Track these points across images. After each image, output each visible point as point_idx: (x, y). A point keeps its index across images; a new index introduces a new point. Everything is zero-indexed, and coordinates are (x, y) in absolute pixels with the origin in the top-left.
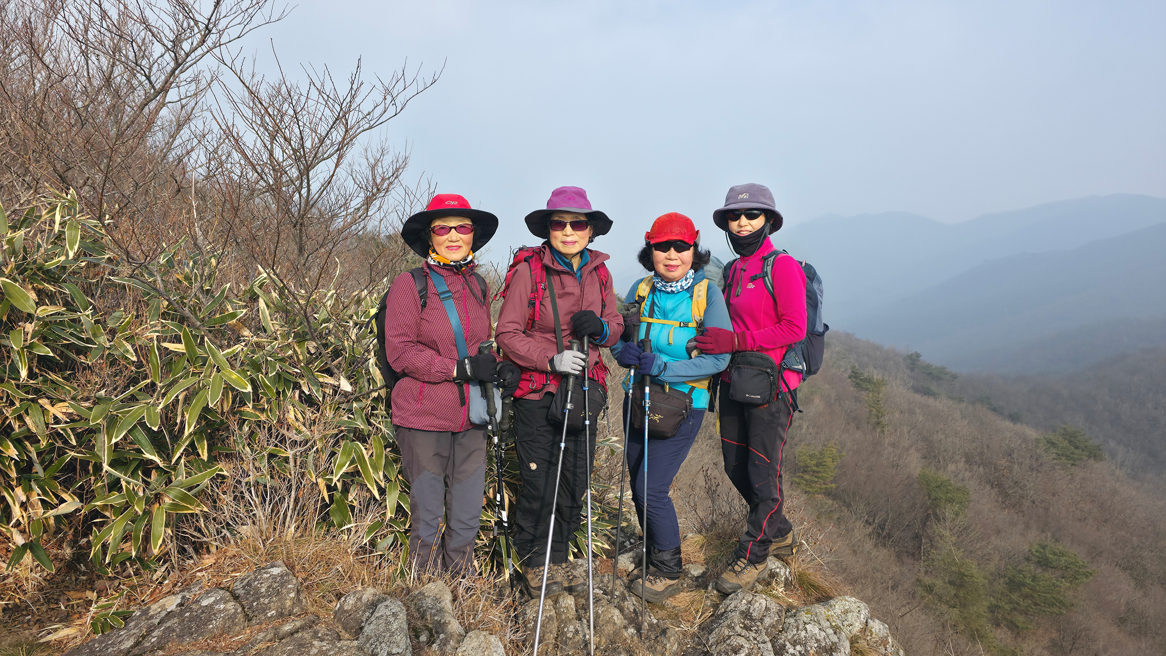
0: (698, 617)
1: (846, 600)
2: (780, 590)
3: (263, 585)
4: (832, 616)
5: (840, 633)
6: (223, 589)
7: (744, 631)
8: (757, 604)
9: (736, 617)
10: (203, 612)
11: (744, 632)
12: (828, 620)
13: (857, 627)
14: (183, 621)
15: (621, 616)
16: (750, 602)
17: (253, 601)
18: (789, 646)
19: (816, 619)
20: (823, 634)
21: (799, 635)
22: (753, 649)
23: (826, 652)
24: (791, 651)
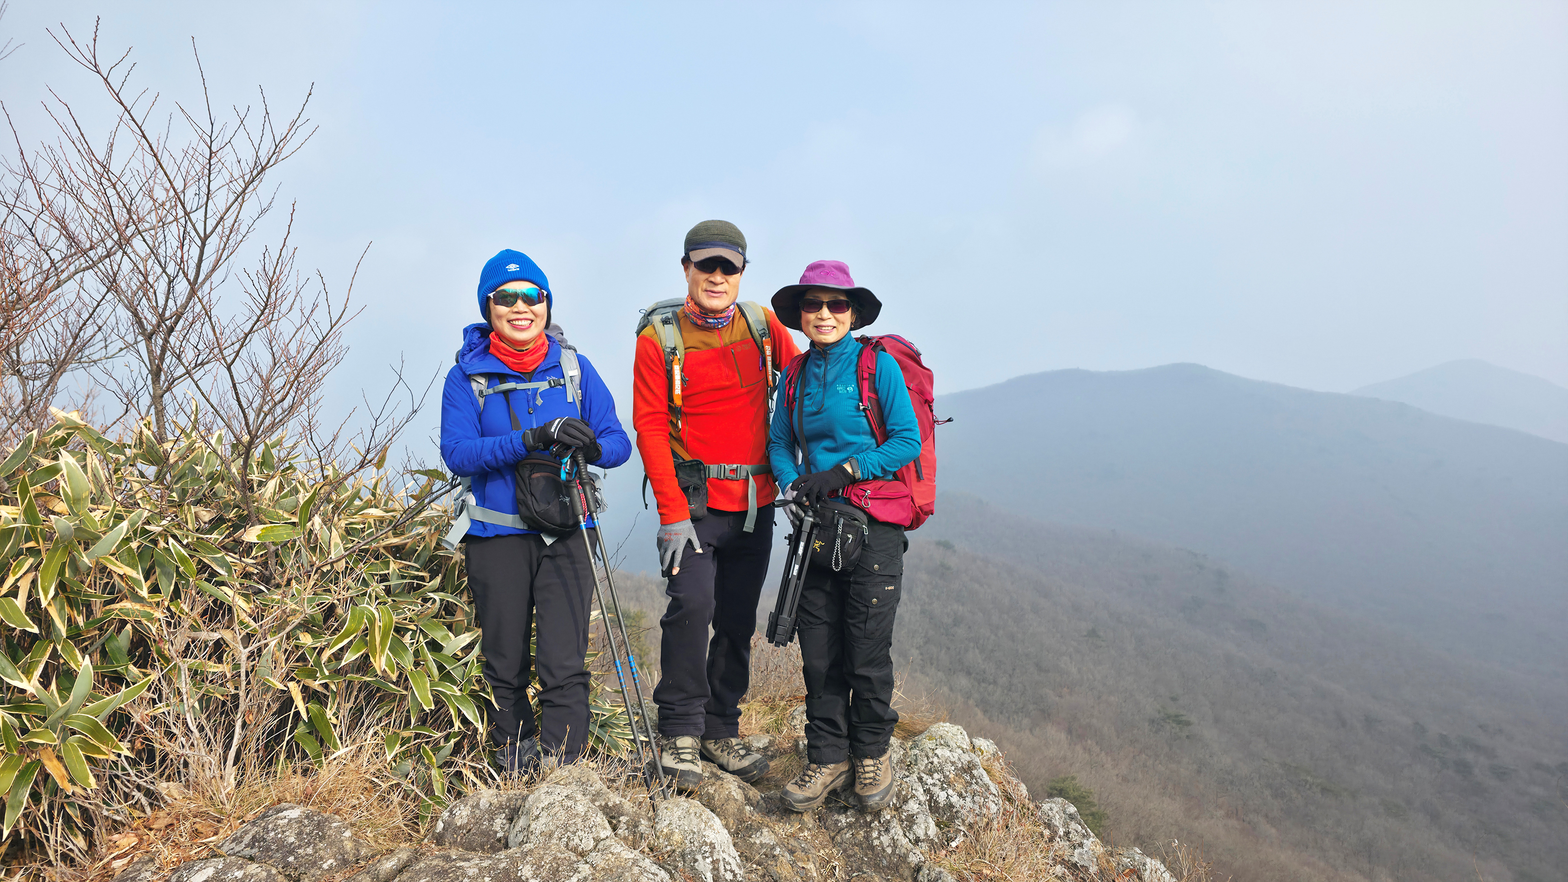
18: (925, 777)
19: (942, 743)
20: (956, 755)
21: (932, 763)
22: (901, 784)
23: (966, 772)
24: (930, 781)
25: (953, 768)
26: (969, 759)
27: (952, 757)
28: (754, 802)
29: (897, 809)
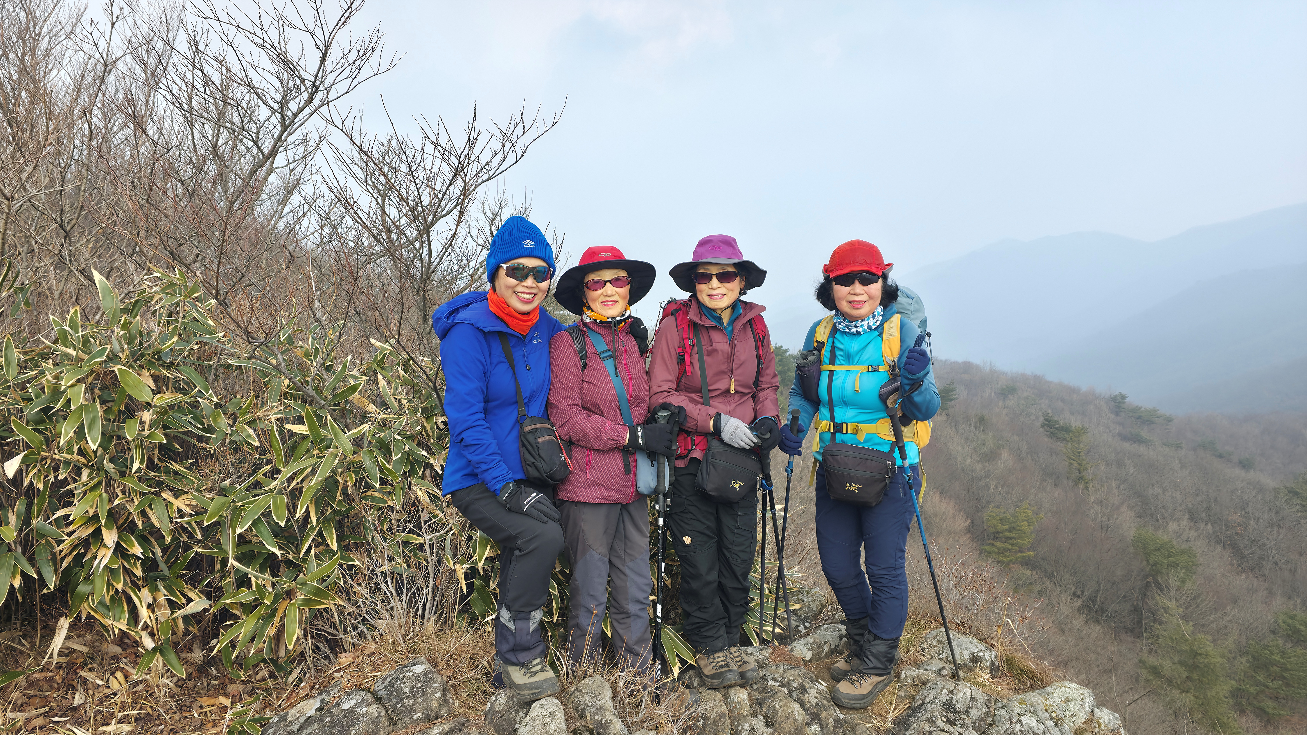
0: (892, 710)
1: (1066, 687)
2: (986, 676)
3: (406, 685)
4: (1051, 705)
5: (1062, 725)
6: (363, 690)
7: (947, 725)
8: (961, 694)
9: (936, 709)
10: (344, 716)
11: (947, 727)
12: (1046, 710)
13: (1081, 718)
14: (324, 726)
15: (802, 711)
16: (951, 692)
17: (397, 703)
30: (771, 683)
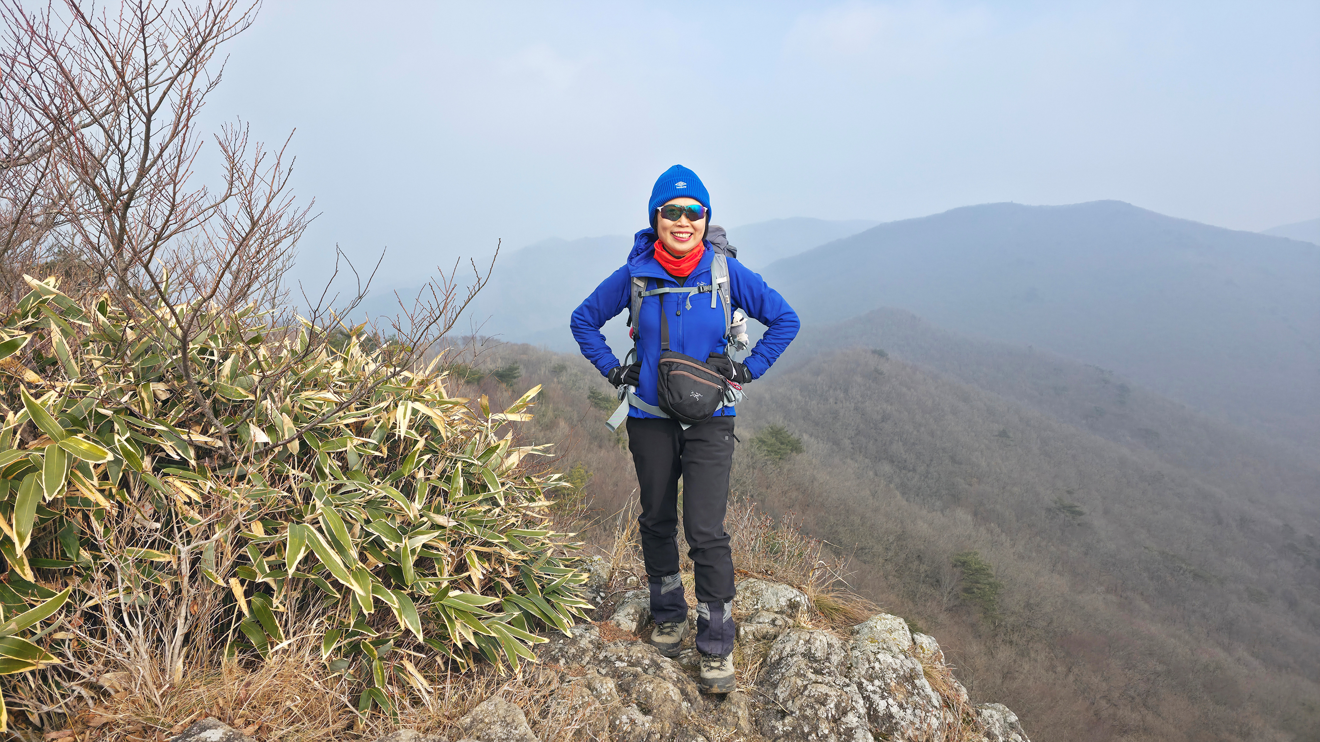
0: (744, 670)
4: (896, 639)
8: (818, 642)
11: (819, 678)
13: (906, 645)
15: (677, 690)
16: (808, 642)
18: (865, 683)
19: (885, 646)
20: (898, 661)
21: (873, 668)
22: (841, 695)
23: (907, 681)
24: (870, 688)
25: (894, 676)
26: (911, 666)
27: (894, 664)
28: (691, 697)
29: (835, 720)
30: (618, 664)
